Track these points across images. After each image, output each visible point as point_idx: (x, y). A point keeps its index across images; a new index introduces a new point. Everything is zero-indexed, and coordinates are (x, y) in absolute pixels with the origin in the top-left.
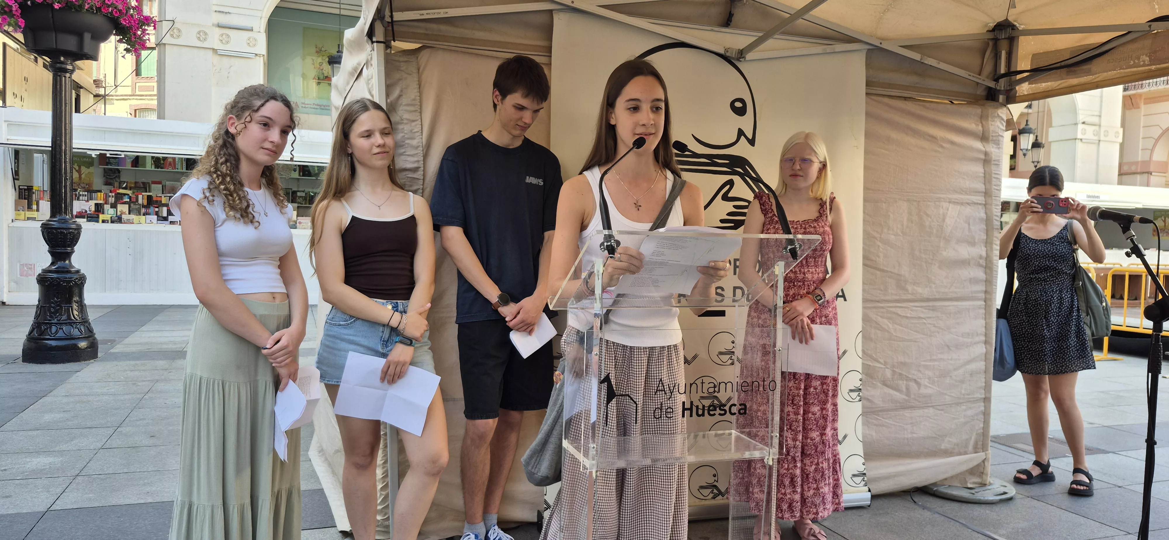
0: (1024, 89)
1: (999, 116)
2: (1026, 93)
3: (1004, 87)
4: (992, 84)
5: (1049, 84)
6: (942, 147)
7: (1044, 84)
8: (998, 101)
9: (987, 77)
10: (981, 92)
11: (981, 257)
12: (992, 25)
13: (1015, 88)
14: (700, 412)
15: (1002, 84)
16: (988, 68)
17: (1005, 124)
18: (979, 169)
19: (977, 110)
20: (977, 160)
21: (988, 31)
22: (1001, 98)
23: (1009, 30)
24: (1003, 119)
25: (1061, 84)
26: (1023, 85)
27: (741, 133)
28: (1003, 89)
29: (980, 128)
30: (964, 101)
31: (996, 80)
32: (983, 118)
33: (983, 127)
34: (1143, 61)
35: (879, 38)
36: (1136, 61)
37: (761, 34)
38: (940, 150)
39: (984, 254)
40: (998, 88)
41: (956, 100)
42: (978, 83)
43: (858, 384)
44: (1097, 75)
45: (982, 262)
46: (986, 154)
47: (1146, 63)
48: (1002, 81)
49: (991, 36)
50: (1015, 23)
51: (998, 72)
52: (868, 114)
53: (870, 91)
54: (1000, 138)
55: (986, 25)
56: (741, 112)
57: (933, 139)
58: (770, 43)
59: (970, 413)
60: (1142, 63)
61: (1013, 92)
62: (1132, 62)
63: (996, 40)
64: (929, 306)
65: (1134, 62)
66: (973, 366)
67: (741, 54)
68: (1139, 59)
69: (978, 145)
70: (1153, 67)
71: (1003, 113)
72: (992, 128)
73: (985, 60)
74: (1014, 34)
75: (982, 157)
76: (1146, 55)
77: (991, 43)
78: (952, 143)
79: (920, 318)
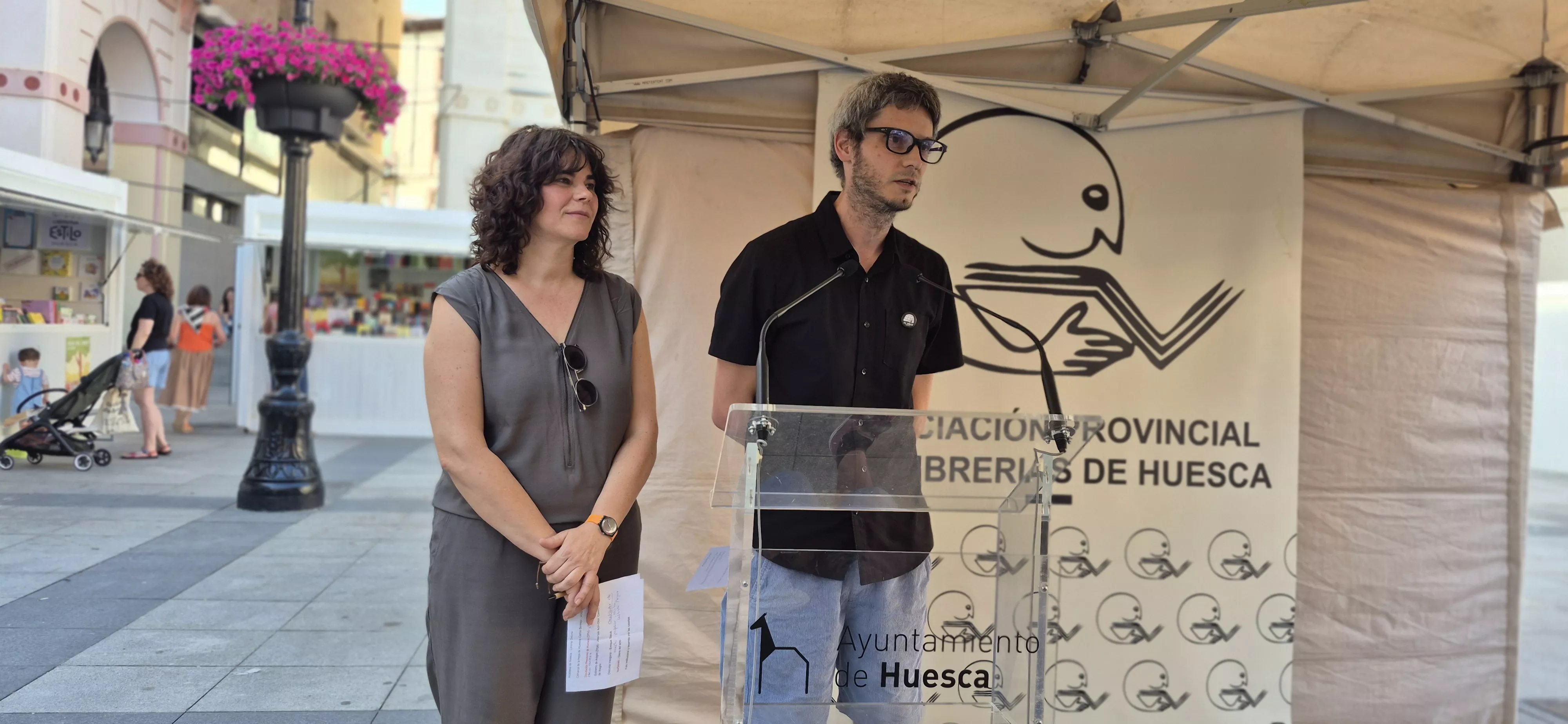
1: (1531, 207)
3: (1540, 160)
4: (1520, 158)
6: (1434, 254)
8: (1530, 183)
9: (1512, 147)
10: (1502, 170)
11: (1501, 426)
12: (1519, 67)
13: (1558, 163)
14: (911, 680)
15: (1537, 157)
16: (1514, 132)
17: (1542, 219)
18: (1498, 288)
19: (1494, 198)
20: (1494, 274)
21: (1514, 76)
22: (1536, 178)
23: (1549, 74)
24: (1537, 211)
27: (1099, 235)
28: (1537, 163)
29: (1498, 225)
30: (1473, 183)
31: (1527, 149)
32: (1504, 209)
33: (1503, 222)
35: (1323, 92)
37: (1125, 92)
38: (1431, 258)
39: (1505, 421)
40: (1530, 163)
41: (1460, 182)
42: (1495, 157)
43: (1288, 615)
45: (1504, 433)
46: (1509, 265)
48: (1537, 152)
49: (1519, 83)
50: (1559, 63)
51: (1530, 139)
52: (1308, 206)
53: (1311, 171)
54: (1534, 241)
55: (1509, 67)
56: (1099, 204)
57: (1418, 241)
58: (1139, 104)
59: (1482, 669)
61: (1556, 169)
63: (1526, 91)
64: (1413, 500)
66: (1487, 597)
67: (1099, 122)
69: (1496, 251)
71: (1538, 201)
72: (1518, 225)
73: (1508, 121)
74: (1557, 79)
75: (1503, 269)
77: (1518, 95)
78: (1451, 248)
79: (1397, 518)
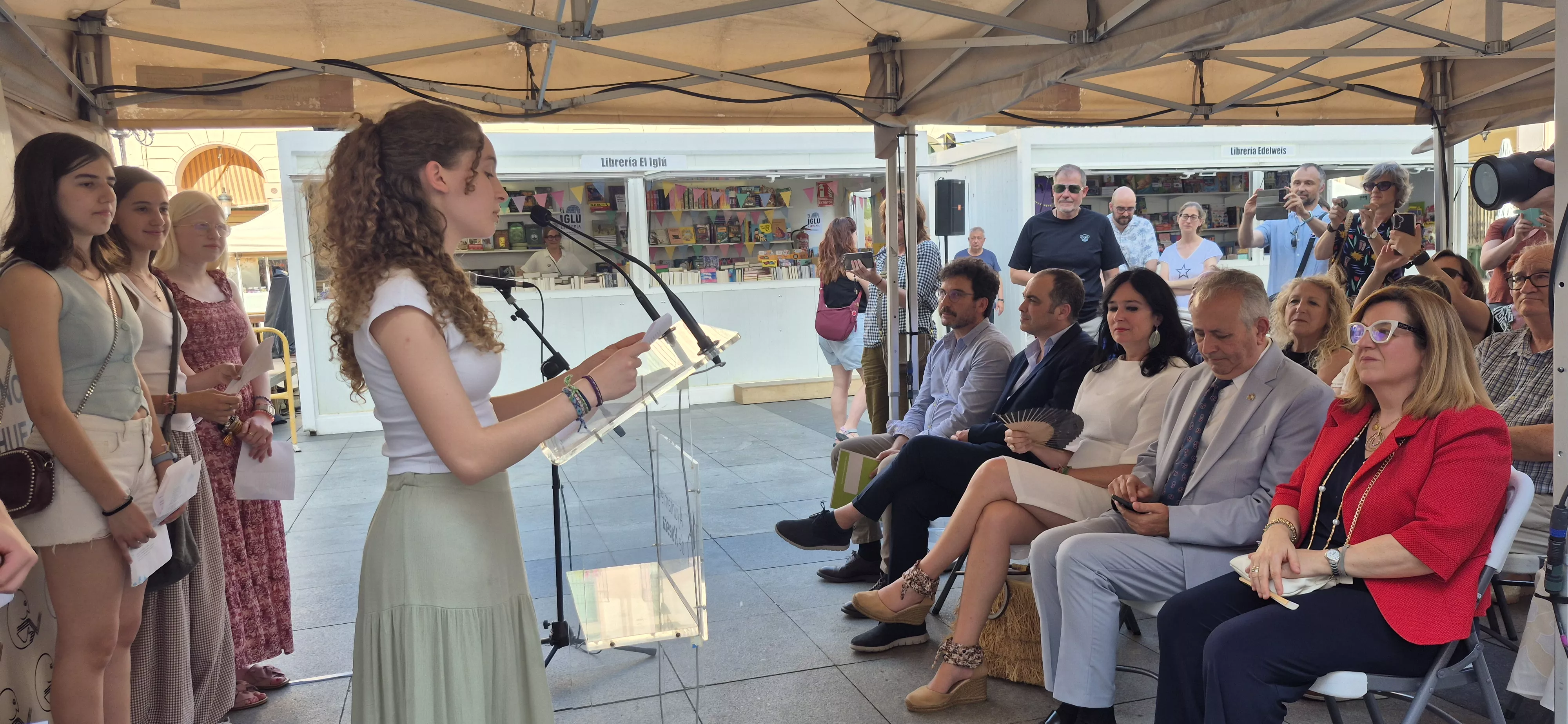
0: (132, 110)
2: (135, 118)
3: (103, 105)
5: (174, 110)
7: (165, 110)
8: (96, 123)
13: (118, 109)
15: (100, 100)
21: (70, 19)
22: (100, 119)
23: (96, 24)
25: (193, 113)
26: (129, 106)
28: (101, 107)
34: (313, 105)
36: (304, 103)
40: (95, 104)
44: (247, 111)
47: (317, 107)
48: (99, 96)
49: (74, 27)
50: (108, 17)
60: (311, 107)
61: (111, 113)
62: (299, 104)
63: (79, 36)
65: (302, 103)
68: (307, 101)
70: (322, 113)
74: (105, 31)
76: (317, 98)
